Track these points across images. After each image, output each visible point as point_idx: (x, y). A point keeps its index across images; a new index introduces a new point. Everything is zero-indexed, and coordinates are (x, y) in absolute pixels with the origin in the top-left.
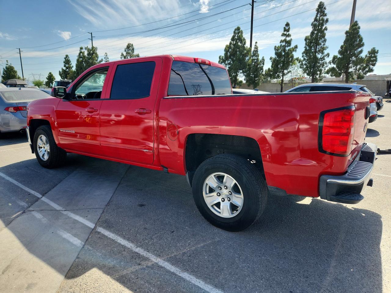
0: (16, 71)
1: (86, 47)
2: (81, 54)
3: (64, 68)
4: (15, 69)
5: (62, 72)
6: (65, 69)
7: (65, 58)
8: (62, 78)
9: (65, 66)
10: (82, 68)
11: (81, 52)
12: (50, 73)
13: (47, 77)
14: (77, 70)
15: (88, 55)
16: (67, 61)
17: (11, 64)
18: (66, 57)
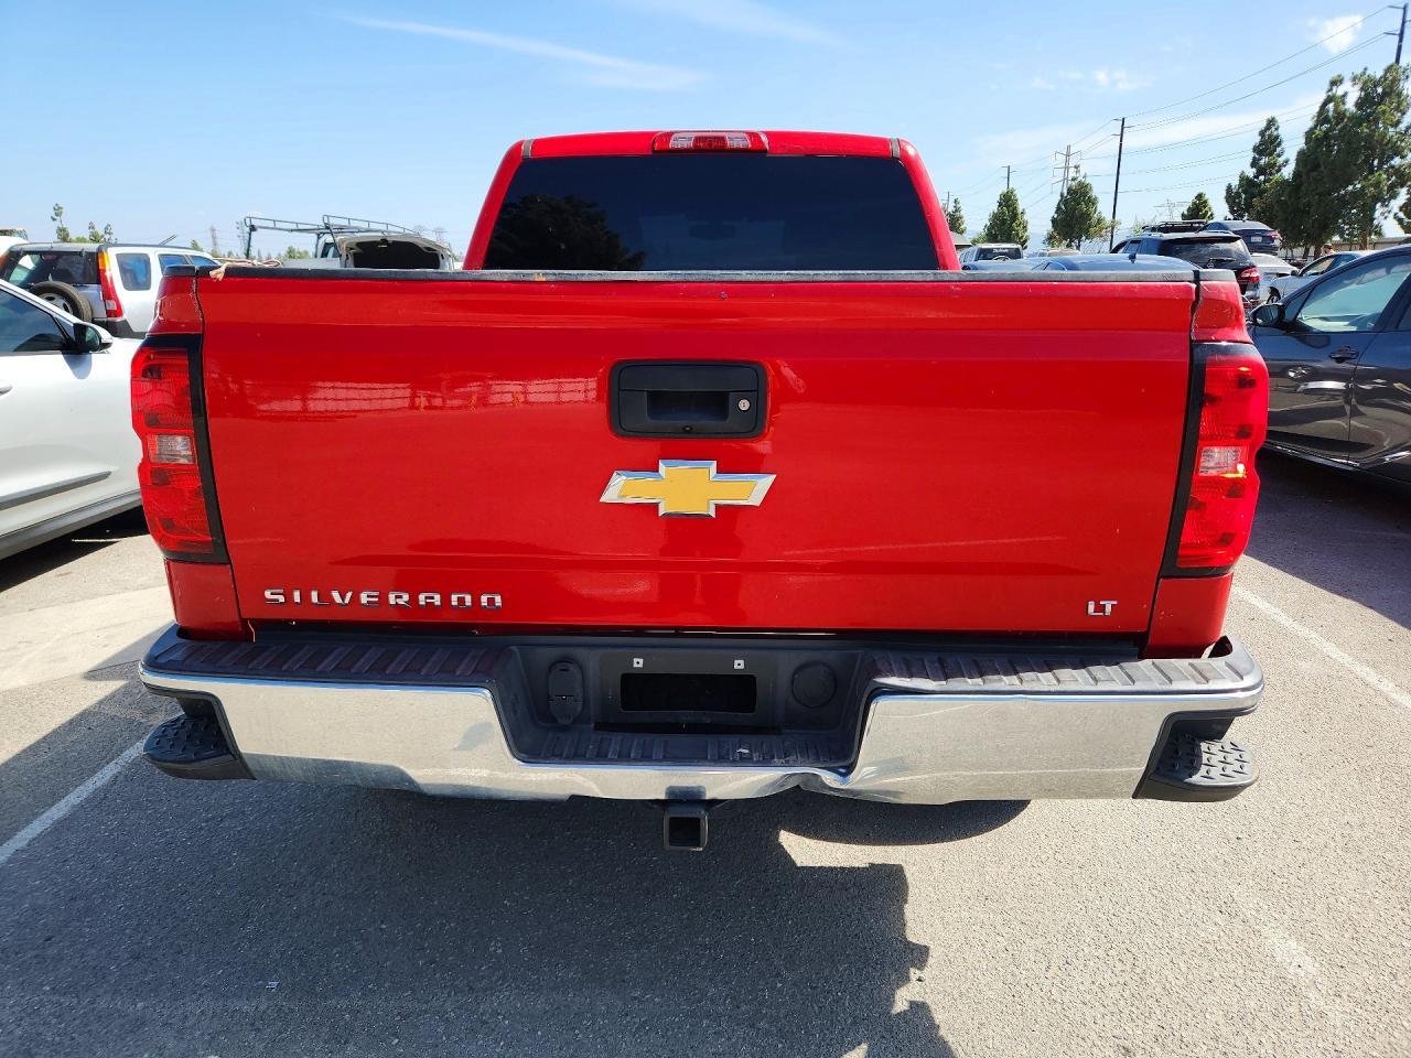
0: (1095, 199)
1: (1358, 71)
2: (1331, 106)
3: (1251, 172)
4: (1095, 192)
5: (1241, 186)
6: (1251, 176)
7: (1262, 134)
8: (1232, 212)
9: (1254, 164)
10: (1318, 166)
11: (1329, 100)
12: (1200, 196)
13: (1186, 213)
14: (1297, 174)
15: (1360, 104)
16: (1268, 144)
17: (1085, 177)
18: (1268, 127)
